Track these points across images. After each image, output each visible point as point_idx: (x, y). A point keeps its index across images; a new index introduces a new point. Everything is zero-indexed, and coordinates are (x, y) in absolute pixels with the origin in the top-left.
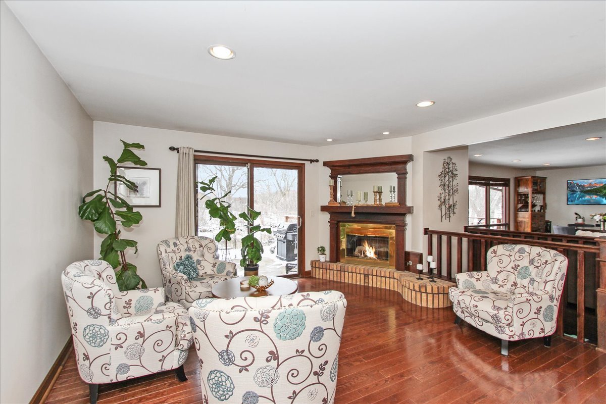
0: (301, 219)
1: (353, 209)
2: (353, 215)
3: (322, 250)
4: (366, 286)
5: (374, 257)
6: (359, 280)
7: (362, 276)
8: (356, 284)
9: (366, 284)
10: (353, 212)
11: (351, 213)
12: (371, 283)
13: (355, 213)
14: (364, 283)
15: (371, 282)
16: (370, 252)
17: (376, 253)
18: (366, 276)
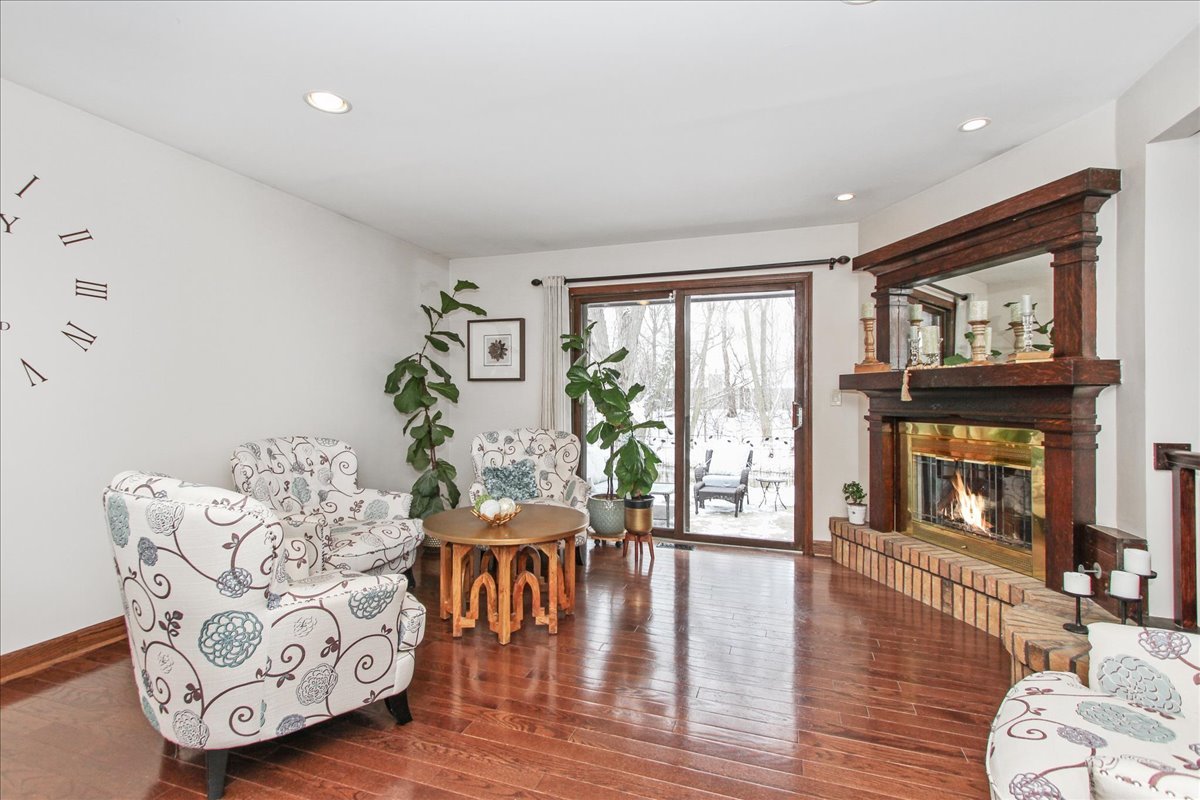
0: (800, 411)
1: (906, 379)
2: (905, 396)
3: (853, 492)
4: (946, 615)
5: (983, 529)
6: (928, 592)
7: (937, 581)
8: (921, 603)
9: (946, 610)
10: (905, 388)
11: (900, 390)
12: (961, 609)
13: (910, 390)
14: (942, 606)
15: (960, 605)
16: (971, 509)
17: (988, 515)
18: (947, 582)
